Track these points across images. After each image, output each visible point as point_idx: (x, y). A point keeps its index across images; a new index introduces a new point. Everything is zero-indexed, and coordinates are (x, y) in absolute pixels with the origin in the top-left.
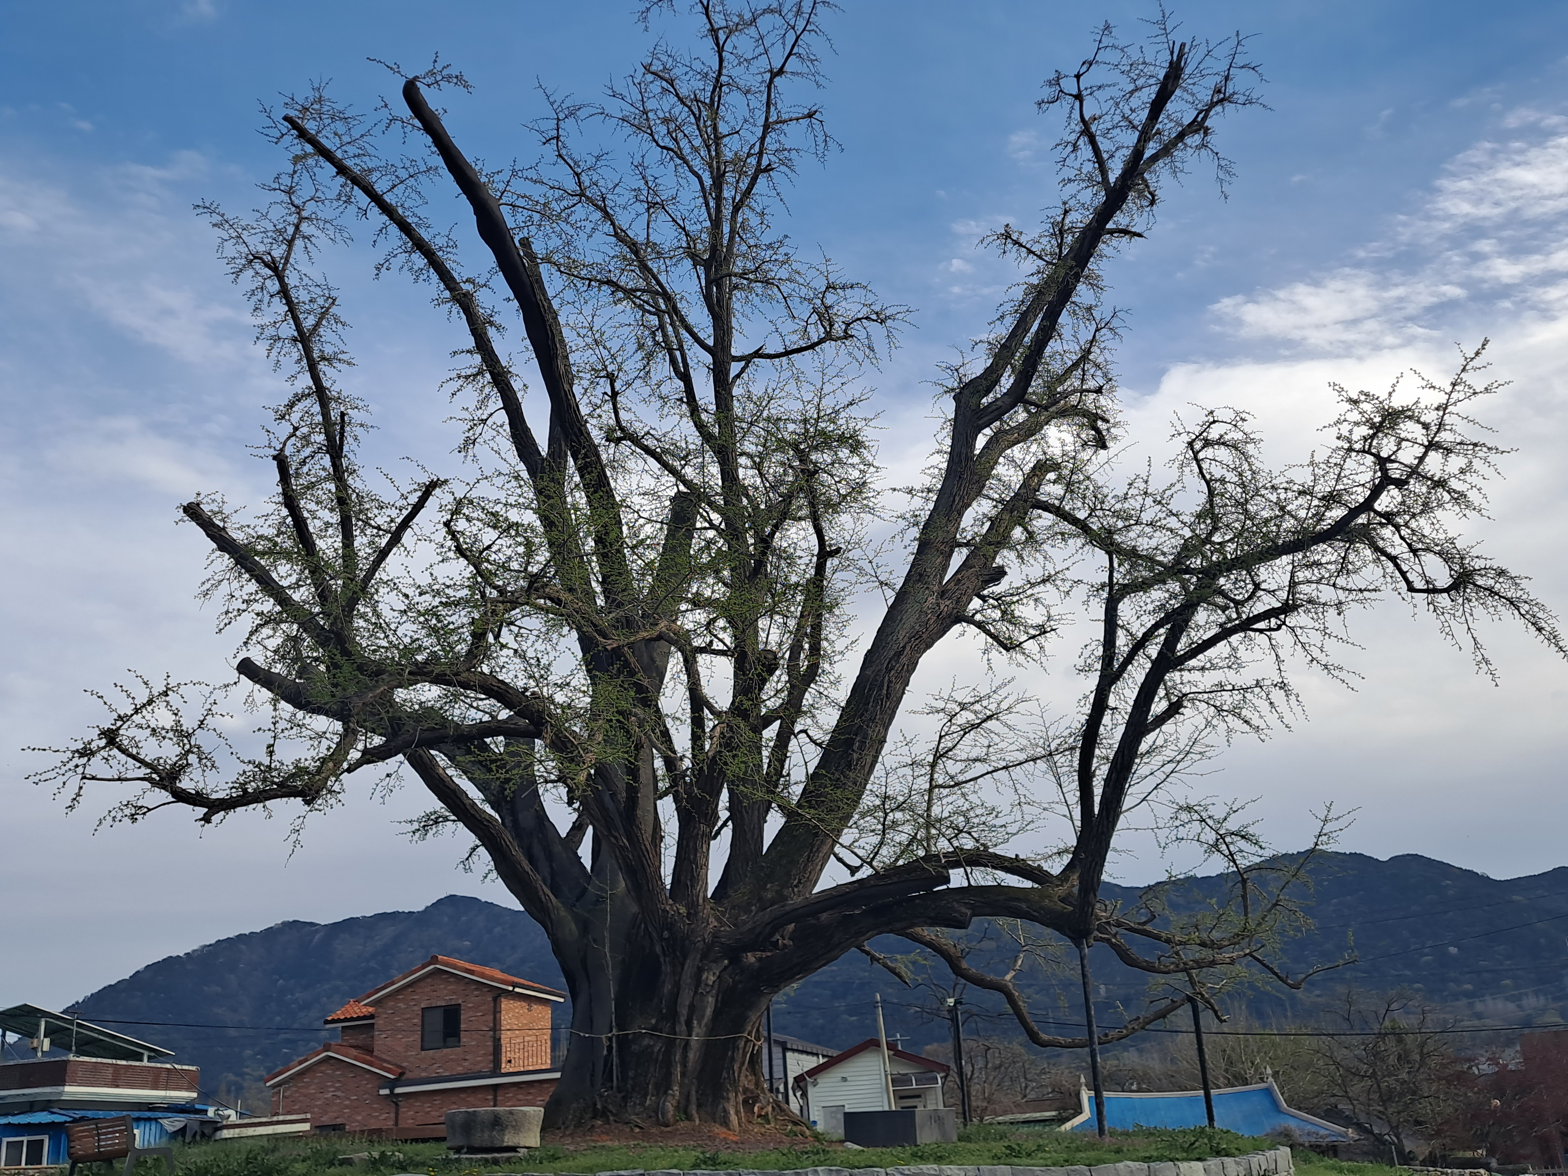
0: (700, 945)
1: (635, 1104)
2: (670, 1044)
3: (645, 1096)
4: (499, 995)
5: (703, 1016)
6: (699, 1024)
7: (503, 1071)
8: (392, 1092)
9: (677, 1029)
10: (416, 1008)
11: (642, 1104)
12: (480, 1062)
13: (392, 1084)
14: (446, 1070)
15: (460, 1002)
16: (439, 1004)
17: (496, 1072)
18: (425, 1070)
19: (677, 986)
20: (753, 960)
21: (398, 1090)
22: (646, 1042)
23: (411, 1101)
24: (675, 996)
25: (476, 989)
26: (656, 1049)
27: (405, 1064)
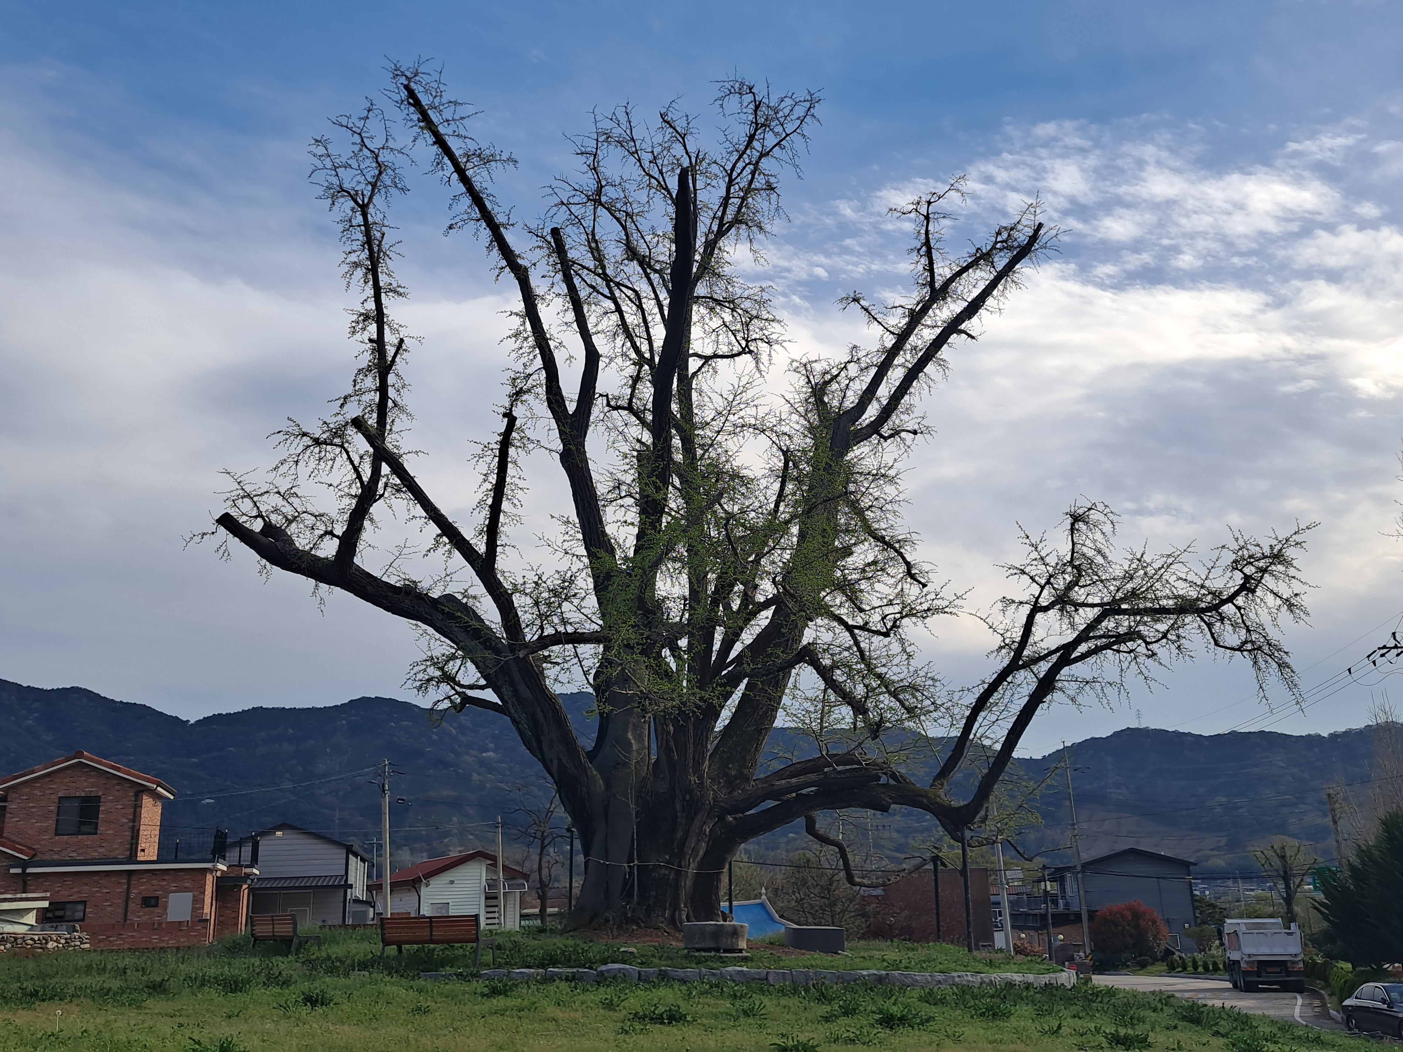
0: (708, 807)
1: (658, 915)
2: (678, 873)
3: (665, 910)
4: (142, 791)
5: (697, 856)
6: (694, 861)
7: (138, 859)
8: (24, 871)
9: (683, 863)
10: (53, 796)
11: (663, 915)
12: (116, 849)
13: (24, 865)
14: (79, 854)
15: (100, 794)
16: (78, 794)
17: (132, 859)
18: (57, 853)
19: (687, 833)
20: (731, 819)
21: (30, 870)
22: (663, 871)
23: (41, 880)
24: (684, 840)
25: (119, 784)
26: (671, 877)
27: (36, 847)
